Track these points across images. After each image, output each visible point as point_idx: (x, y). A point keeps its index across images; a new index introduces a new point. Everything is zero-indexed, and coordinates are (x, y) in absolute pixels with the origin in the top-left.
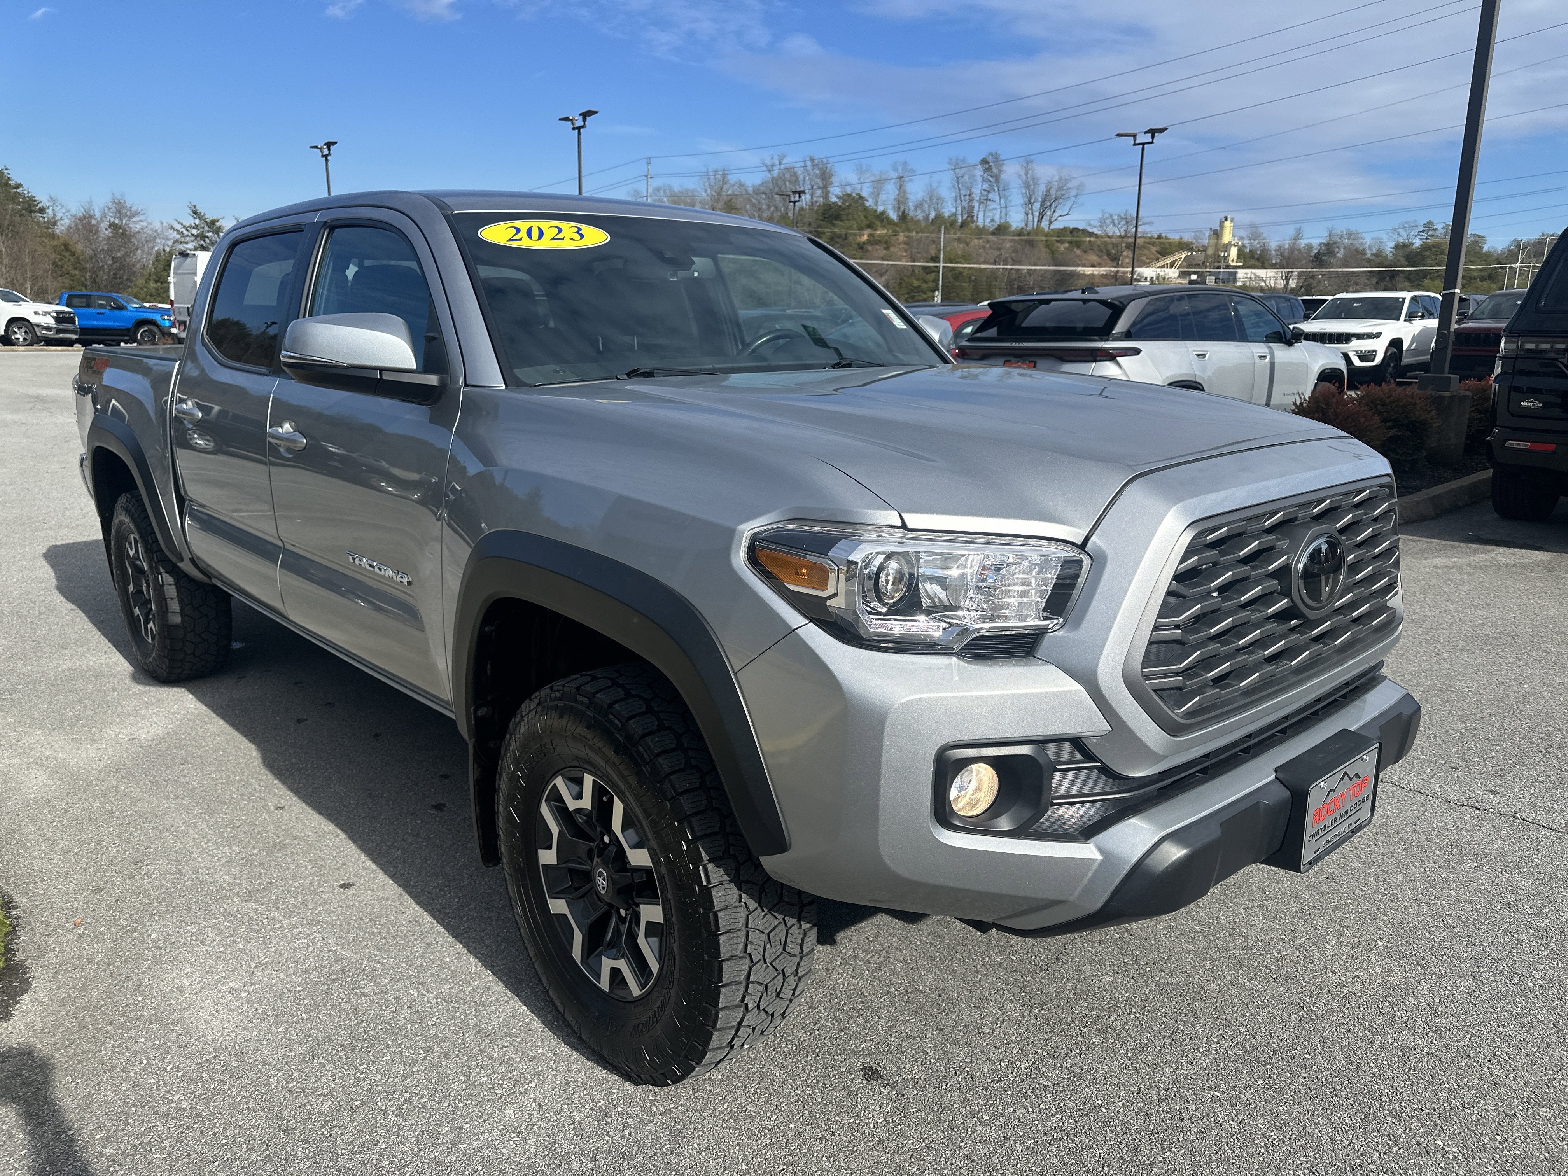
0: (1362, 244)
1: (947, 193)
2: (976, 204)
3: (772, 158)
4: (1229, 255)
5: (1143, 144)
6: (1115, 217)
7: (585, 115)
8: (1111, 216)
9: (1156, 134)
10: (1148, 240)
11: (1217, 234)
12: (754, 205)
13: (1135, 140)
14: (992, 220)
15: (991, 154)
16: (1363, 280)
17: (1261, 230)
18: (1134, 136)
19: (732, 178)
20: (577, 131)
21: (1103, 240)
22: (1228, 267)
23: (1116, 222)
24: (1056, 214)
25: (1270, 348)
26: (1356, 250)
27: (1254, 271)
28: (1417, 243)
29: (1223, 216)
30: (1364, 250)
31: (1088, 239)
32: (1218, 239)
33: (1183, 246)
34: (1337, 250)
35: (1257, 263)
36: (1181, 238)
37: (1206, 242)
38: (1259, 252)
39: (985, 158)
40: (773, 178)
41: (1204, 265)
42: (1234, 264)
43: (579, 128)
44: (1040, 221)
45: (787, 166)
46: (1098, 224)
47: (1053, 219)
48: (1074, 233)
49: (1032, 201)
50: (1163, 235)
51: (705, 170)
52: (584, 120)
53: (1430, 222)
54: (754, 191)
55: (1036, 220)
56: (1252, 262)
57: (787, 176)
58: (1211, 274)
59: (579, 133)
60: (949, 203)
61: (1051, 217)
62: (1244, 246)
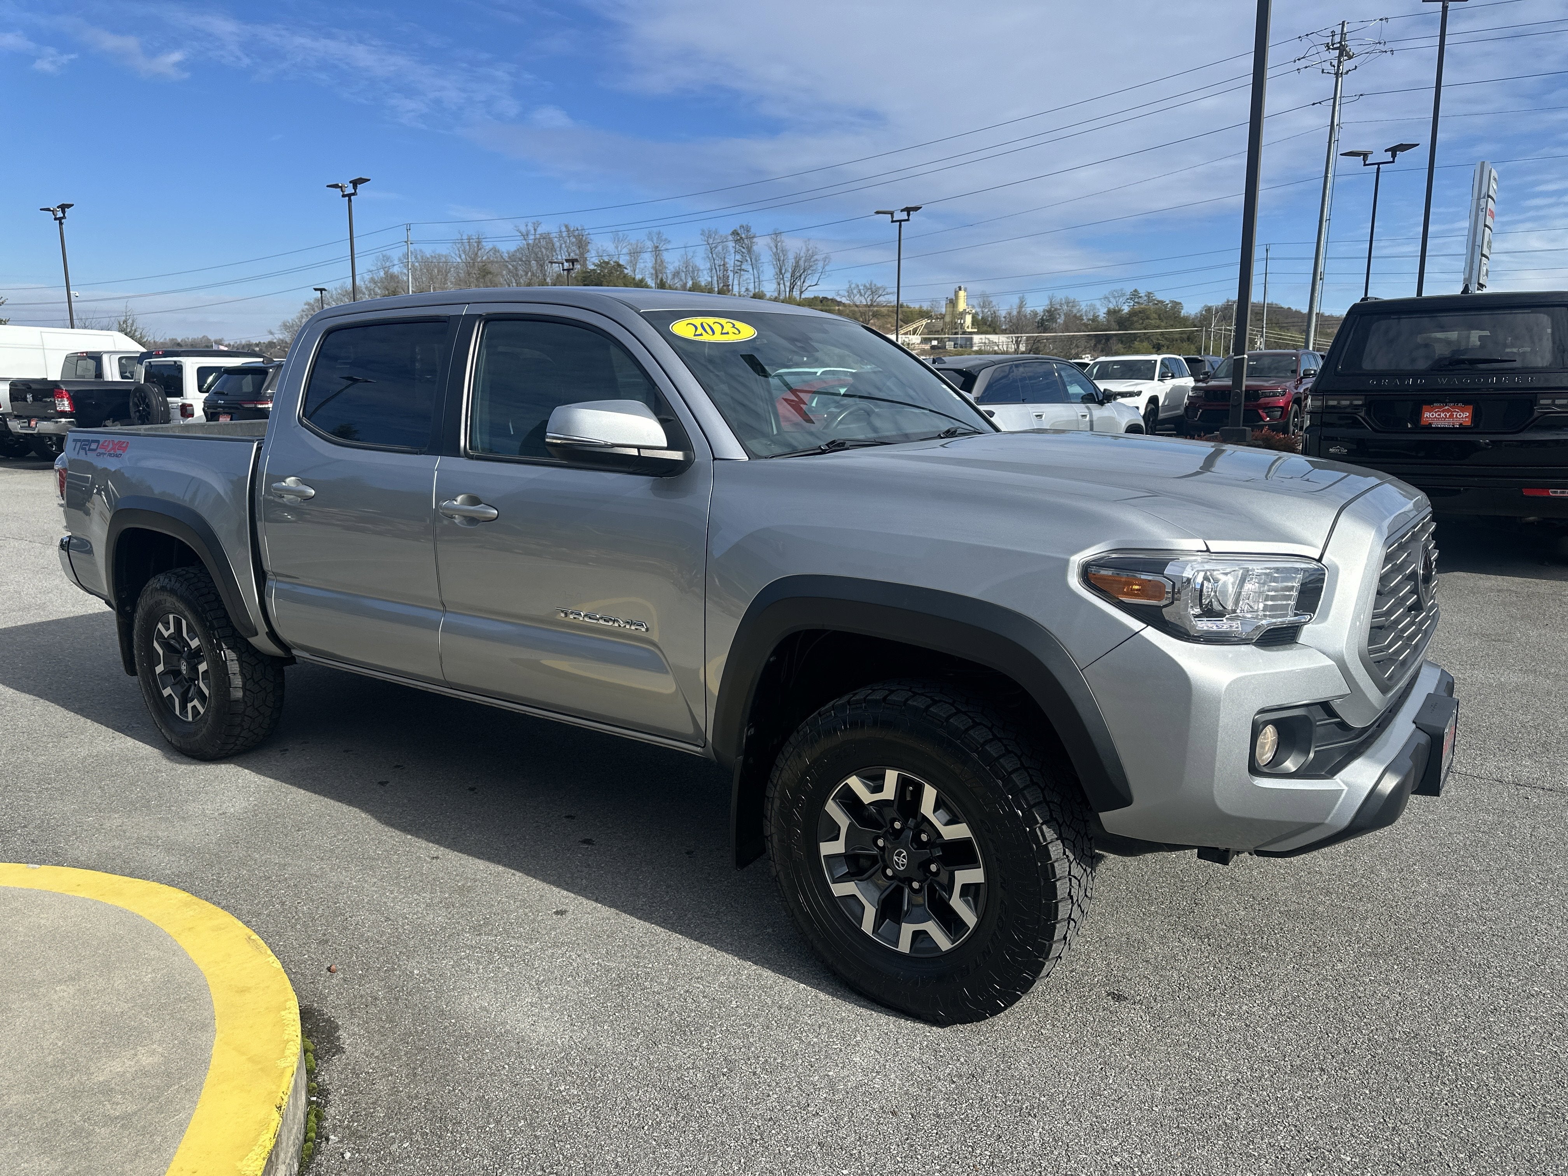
0: (1079, 311)
1: (702, 263)
2: (731, 275)
3: (527, 226)
4: (964, 322)
5: (900, 221)
6: (861, 288)
7: (355, 183)
8: (858, 286)
9: (911, 212)
10: (891, 309)
11: (953, 303)
12: (510, 271)
13: (892, 217)
14: (747, 290)
15: (742, 227)
16: (1083, 343)
17: (991, 299)
18: (892, 214)
19: (487, 245)
20: (347, 198)
21: (851, 309)
22: (964, 333)
23: (862, 291)
24: (806, 285)
25: (1088, 408)
26: (1075, 316)
27: (988, 336)
28: (1126, 309)
29: (957, 286)
30: (1081, 316)
31: (837, 308)
32: (954, 307)
33: (923, 314)
34: (1058, 316)
35: (989, 329)
36: (921, 307)
37: (943, 310)
38: (990, 319)
39: (735, 230)
40: (528, 244)
41: (942, 331)
42: (970, 330)
43: (349, 196)
44: (791, 290)
45: (540, 234)
46: (846, 294)
47: (804, 288)
48: (824, 302)
49: (783, 271)
50: (905, 304)
51: (459, 237)
52: (355, 187)
53: (1136, 291)
54: (509, 257)
55: (788, 290)
56: (985, 328)
57: (543, 242)
58: (950, 340)
59: (350, 200)
60: (705, 272)
61: (801, 287)
62: (977, 313)
